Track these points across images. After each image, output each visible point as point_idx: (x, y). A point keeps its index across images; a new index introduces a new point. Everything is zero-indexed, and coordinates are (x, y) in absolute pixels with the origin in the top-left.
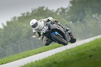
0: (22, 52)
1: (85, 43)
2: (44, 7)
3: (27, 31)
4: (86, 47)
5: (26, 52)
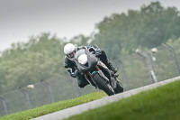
0: (9, 113)
1: (123, 99)
2: (49, 34)
3: (16, 78)
4: (124, 106)
5: (17, 114)
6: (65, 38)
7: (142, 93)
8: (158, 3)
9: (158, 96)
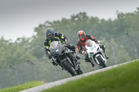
6: (11, 40)
7: (70, 82)
8: (85, 14)
9: (82, 84)
